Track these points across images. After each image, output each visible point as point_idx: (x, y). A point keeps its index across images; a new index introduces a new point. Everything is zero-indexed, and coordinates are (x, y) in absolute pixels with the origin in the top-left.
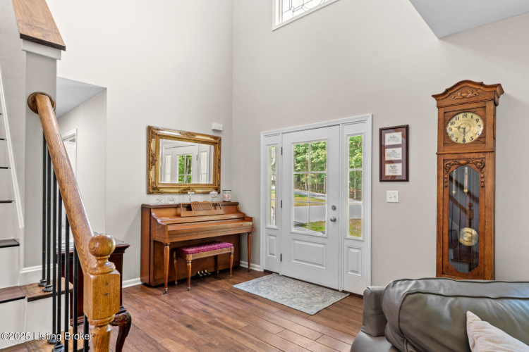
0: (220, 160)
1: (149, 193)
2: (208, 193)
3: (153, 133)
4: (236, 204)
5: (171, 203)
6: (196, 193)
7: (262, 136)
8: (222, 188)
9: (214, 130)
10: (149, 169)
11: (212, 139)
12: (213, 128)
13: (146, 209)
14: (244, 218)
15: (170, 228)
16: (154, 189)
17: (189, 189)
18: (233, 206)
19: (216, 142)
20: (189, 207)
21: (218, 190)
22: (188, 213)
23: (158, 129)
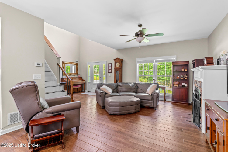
2: (75, 75)
6: (72, 75)
7: (87, 63)
8: (78, 74)
9: (76, 62)
14: (83, 80)
18: (81, 78)
19: (77, 64)
21: (77, 74)
23: (64, 62)
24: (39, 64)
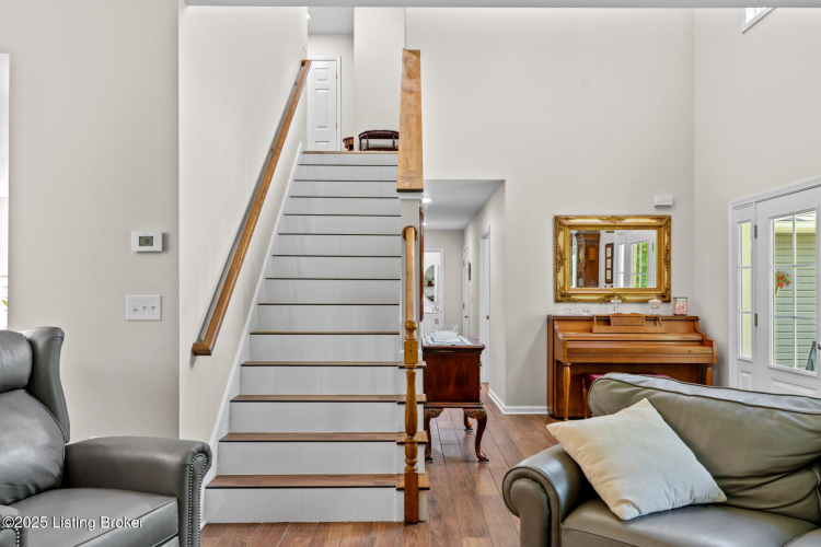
0: (668, 251)
1: (557, 301)
2: (646, 302)
3: (560, 224)
4: (695, 319)
5: (585, 314)
6: (624, 301)
7: (730, 208)
8: (674, 293)
9: (658, 207)
10: (556, 271)
11: (654, 221)
12: (656, 204)
13: (552, 321)
14: (705, 342)
15: (571, 345)
16: (563, 295)
17: (613, 296)
18: (692, 322)
19: (663, 225)
20: (606, 320)
21: (665, 298)
22: (604, 328)
23: (567, 219)
24: (146, 241)
